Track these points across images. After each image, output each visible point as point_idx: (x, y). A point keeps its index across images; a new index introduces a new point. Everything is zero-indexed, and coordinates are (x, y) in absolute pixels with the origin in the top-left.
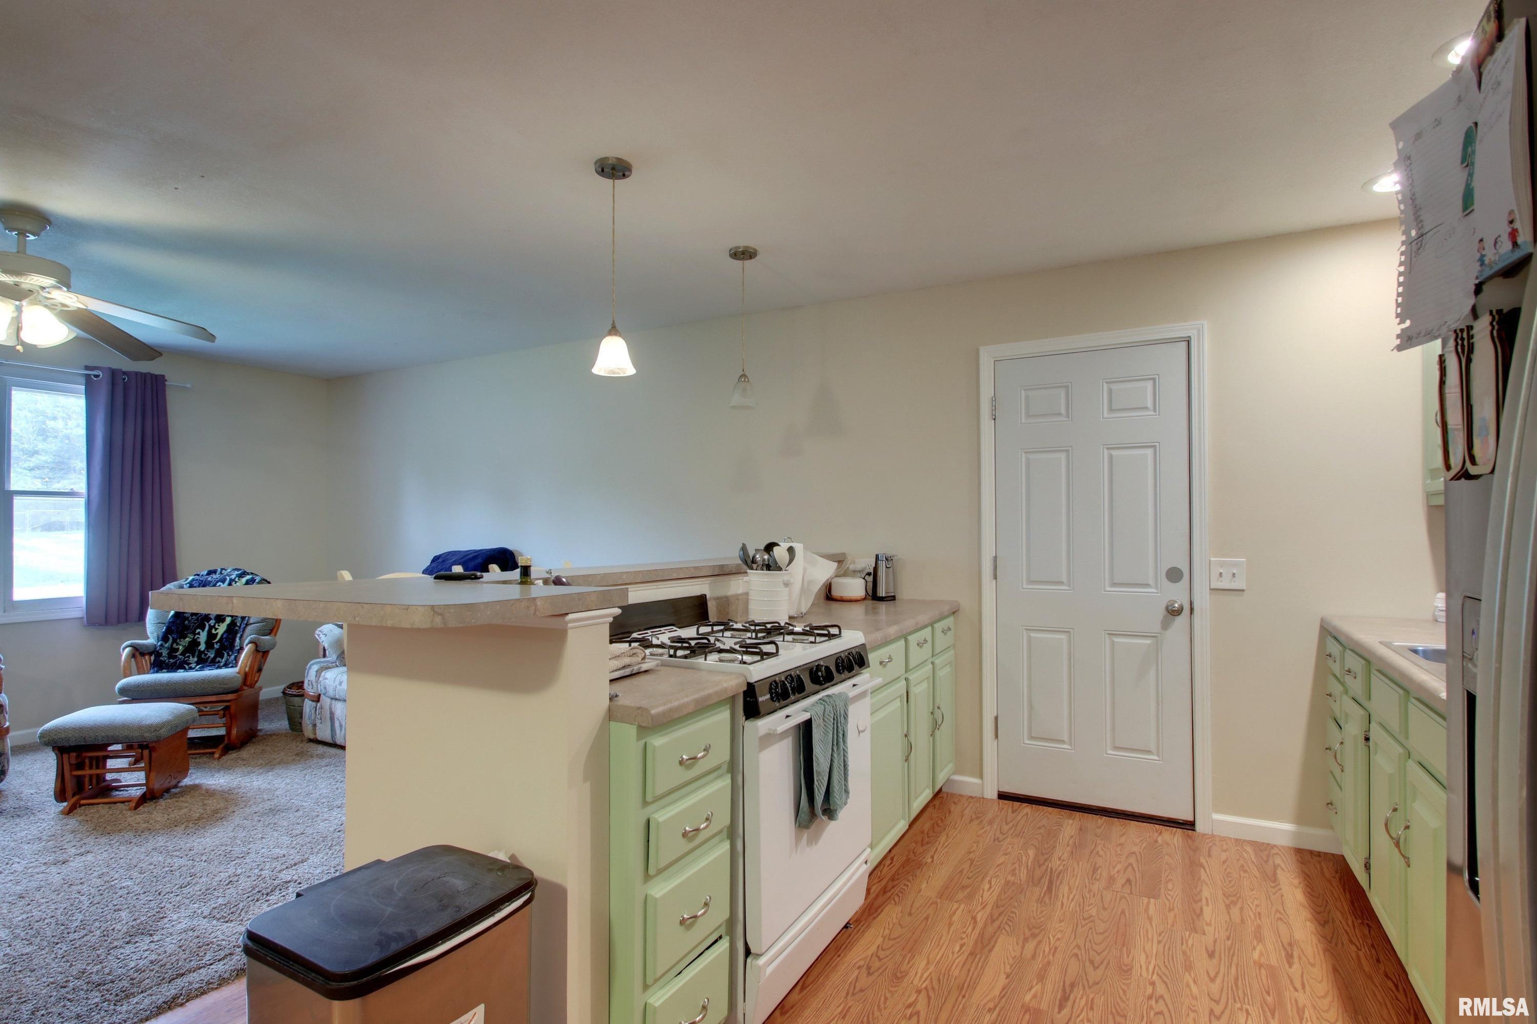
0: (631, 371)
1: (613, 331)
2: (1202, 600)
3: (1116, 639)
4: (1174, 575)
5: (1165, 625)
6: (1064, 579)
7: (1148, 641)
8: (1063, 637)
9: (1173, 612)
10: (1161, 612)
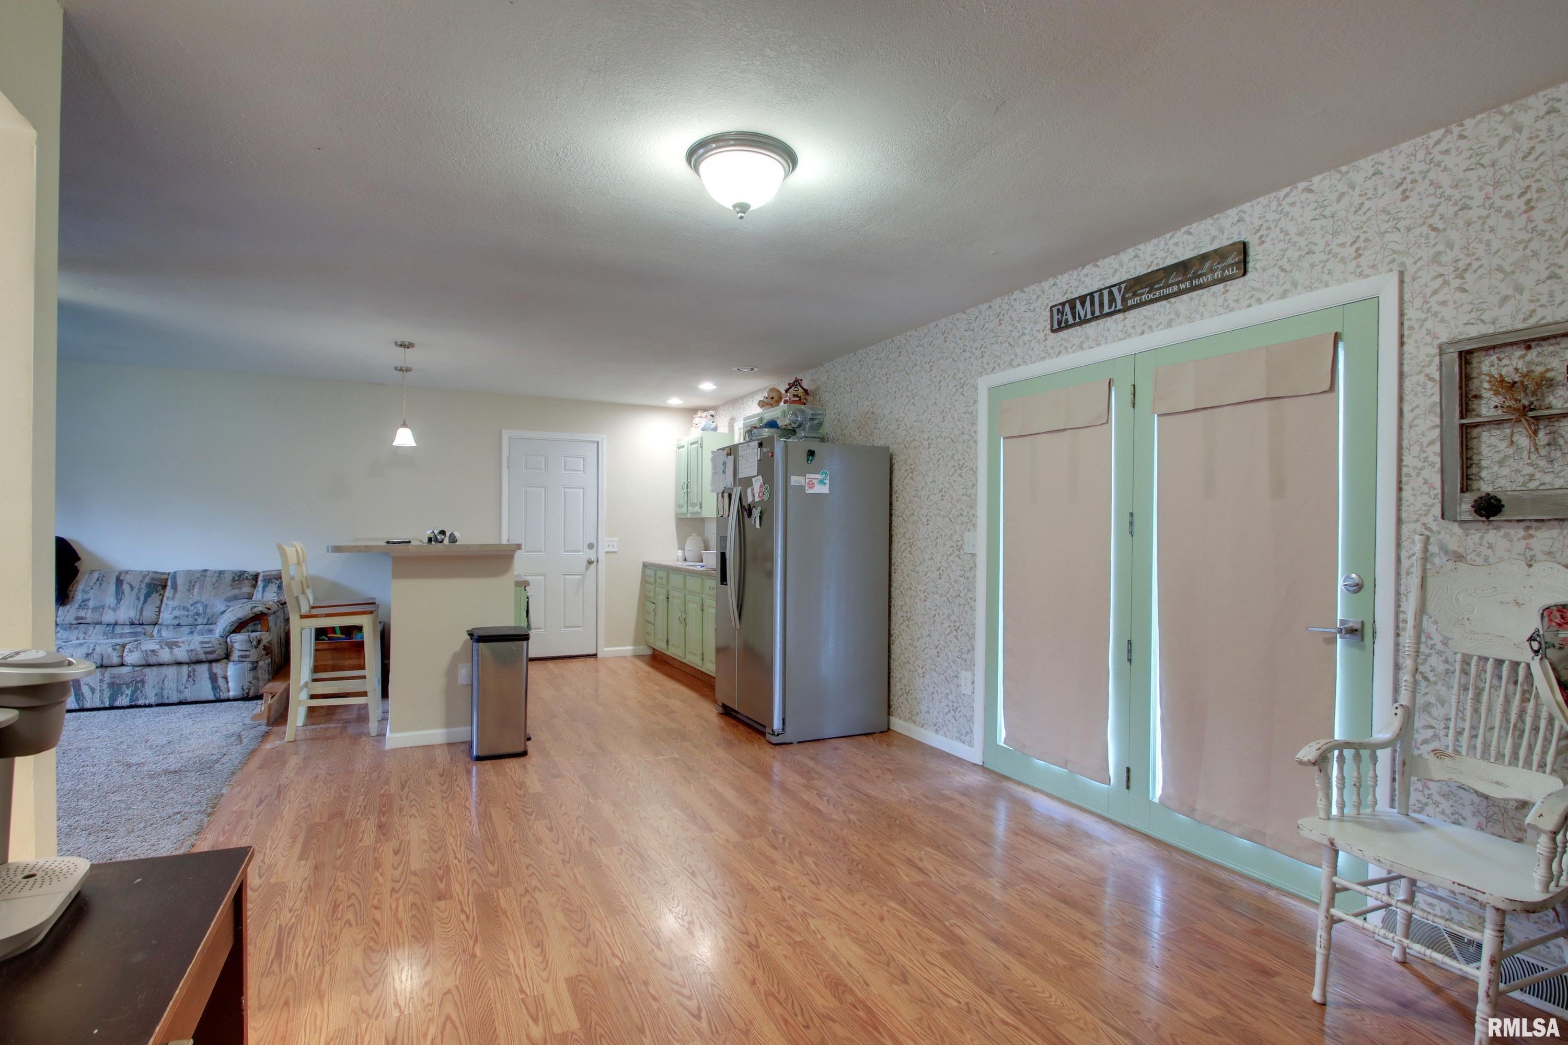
0: (414, 444)
1: (404, 425)
2: (602, 557)
3: (566, 577)
4: (591, 546)
5: (587, 569)
6: (543, 550)
7: (580, 577)
8: (542, 577)
9: (590, 563)
10: (585, 563)
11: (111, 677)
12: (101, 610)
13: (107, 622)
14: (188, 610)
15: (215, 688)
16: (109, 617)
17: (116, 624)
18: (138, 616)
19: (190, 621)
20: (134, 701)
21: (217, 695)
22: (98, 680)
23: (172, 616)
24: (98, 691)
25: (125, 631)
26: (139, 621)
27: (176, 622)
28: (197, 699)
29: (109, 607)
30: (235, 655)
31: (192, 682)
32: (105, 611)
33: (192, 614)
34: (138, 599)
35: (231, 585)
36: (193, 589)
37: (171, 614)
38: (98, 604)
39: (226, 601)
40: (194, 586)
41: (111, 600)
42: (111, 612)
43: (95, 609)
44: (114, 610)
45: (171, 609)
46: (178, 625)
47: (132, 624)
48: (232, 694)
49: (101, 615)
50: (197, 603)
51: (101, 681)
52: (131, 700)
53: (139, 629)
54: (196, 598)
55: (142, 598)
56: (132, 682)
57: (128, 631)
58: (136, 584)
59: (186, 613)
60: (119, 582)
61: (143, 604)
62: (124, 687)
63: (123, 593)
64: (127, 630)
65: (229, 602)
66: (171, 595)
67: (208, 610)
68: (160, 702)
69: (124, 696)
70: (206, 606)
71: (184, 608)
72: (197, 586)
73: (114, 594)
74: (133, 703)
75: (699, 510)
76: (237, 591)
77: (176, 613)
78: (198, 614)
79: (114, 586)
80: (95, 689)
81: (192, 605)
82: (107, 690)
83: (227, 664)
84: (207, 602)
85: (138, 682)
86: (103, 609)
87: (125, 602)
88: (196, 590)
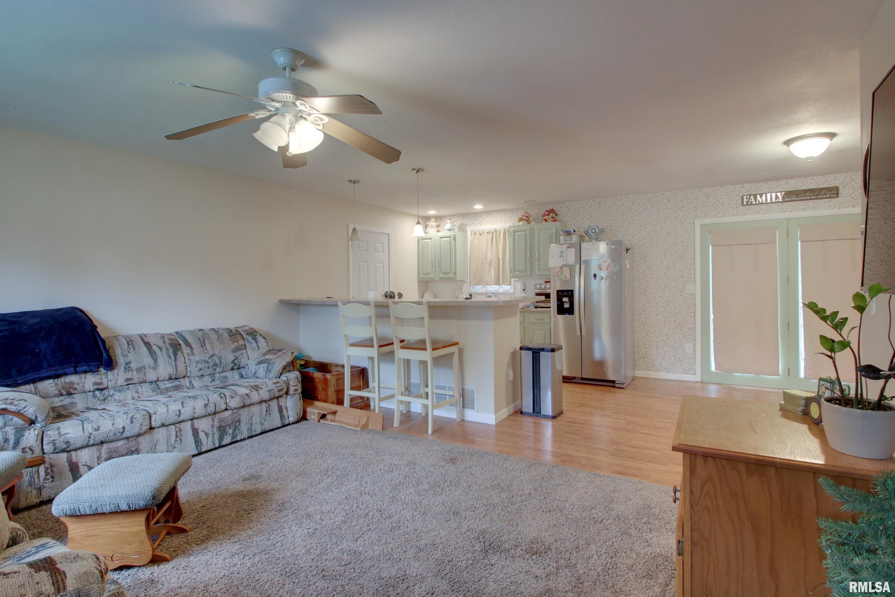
11: (219, 422)
12: (143, 370)
13: (150, 381)
14: (208, 363)
15: (282, 417)
16: (151, 376)
17: (158, 380)
18: (175, 372)
19: (211, 371)
20: (234, 438)
21: (283, 423)
22: (210, 425)
23: (198, 369)
24: (210, 435)
25: (168, 386)
26: (176, 375)
27: (200, 373)
28: (271, 428)
29: (149, 367)
30: (292, 391)
31: (269, 415)
32: (147, 370)
33: (211, 365)
34: (170, 357)
35: (231, 340)
36: (205, 345)
37: (196, 367)
38: (140, 365)
39: (233, 352)
40: (204, 342)
41: (148, 360)
42: (151, 370)
43: (139, 370)
44: (155, 368)
45: (195, 363)
46: (202, 375)
47: (170, 379)
48: (291, 419)
49: (145, 374)
50: (212, 356)
51: (212, 426)
52: (233, 438)
53: (177, 383)
54: (211, 352)
55: (173, 357)
56: (232, 423)
57: (171, 385)
58: (161, 344)
59: (207, 365)
60: (148, 345)
61: (175, 361)
62: (228, 427)
63: (156, 354)
64: (169, 384)
65: (235, 352)
66: (189, 351)
67: (223, 361)
68: (250, 435)
69: (228, 435)
70: (220, 357)
71: (205, 361)
72: (207, 342)
73: (149, 355)
74: (234, 440)
75: (454, 276)
76: (236, 344)
77: (199, 366)
78: (215, 365)
79: (146, 349)
80: (209, 434)
81: (209, 359)
82: (217, 432)
83: (286, 397)
84: (220, 355)
85: (236, 422)
86: (145, 369)
87: (160, 360)
88: (208, 346)
